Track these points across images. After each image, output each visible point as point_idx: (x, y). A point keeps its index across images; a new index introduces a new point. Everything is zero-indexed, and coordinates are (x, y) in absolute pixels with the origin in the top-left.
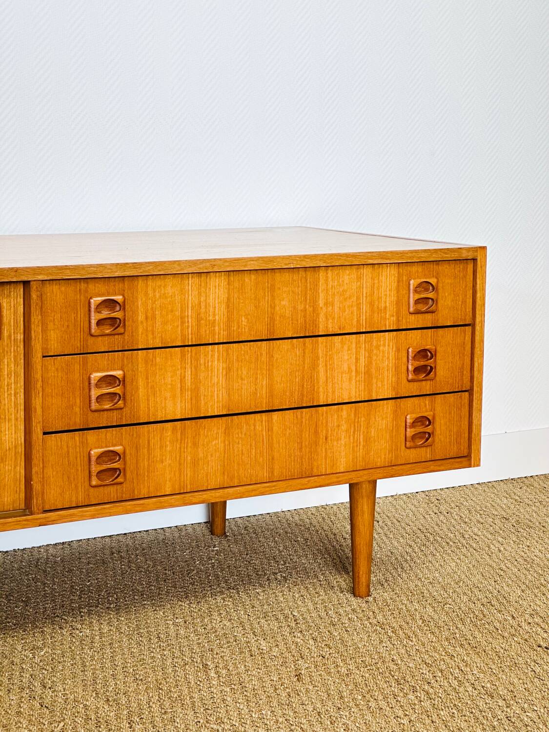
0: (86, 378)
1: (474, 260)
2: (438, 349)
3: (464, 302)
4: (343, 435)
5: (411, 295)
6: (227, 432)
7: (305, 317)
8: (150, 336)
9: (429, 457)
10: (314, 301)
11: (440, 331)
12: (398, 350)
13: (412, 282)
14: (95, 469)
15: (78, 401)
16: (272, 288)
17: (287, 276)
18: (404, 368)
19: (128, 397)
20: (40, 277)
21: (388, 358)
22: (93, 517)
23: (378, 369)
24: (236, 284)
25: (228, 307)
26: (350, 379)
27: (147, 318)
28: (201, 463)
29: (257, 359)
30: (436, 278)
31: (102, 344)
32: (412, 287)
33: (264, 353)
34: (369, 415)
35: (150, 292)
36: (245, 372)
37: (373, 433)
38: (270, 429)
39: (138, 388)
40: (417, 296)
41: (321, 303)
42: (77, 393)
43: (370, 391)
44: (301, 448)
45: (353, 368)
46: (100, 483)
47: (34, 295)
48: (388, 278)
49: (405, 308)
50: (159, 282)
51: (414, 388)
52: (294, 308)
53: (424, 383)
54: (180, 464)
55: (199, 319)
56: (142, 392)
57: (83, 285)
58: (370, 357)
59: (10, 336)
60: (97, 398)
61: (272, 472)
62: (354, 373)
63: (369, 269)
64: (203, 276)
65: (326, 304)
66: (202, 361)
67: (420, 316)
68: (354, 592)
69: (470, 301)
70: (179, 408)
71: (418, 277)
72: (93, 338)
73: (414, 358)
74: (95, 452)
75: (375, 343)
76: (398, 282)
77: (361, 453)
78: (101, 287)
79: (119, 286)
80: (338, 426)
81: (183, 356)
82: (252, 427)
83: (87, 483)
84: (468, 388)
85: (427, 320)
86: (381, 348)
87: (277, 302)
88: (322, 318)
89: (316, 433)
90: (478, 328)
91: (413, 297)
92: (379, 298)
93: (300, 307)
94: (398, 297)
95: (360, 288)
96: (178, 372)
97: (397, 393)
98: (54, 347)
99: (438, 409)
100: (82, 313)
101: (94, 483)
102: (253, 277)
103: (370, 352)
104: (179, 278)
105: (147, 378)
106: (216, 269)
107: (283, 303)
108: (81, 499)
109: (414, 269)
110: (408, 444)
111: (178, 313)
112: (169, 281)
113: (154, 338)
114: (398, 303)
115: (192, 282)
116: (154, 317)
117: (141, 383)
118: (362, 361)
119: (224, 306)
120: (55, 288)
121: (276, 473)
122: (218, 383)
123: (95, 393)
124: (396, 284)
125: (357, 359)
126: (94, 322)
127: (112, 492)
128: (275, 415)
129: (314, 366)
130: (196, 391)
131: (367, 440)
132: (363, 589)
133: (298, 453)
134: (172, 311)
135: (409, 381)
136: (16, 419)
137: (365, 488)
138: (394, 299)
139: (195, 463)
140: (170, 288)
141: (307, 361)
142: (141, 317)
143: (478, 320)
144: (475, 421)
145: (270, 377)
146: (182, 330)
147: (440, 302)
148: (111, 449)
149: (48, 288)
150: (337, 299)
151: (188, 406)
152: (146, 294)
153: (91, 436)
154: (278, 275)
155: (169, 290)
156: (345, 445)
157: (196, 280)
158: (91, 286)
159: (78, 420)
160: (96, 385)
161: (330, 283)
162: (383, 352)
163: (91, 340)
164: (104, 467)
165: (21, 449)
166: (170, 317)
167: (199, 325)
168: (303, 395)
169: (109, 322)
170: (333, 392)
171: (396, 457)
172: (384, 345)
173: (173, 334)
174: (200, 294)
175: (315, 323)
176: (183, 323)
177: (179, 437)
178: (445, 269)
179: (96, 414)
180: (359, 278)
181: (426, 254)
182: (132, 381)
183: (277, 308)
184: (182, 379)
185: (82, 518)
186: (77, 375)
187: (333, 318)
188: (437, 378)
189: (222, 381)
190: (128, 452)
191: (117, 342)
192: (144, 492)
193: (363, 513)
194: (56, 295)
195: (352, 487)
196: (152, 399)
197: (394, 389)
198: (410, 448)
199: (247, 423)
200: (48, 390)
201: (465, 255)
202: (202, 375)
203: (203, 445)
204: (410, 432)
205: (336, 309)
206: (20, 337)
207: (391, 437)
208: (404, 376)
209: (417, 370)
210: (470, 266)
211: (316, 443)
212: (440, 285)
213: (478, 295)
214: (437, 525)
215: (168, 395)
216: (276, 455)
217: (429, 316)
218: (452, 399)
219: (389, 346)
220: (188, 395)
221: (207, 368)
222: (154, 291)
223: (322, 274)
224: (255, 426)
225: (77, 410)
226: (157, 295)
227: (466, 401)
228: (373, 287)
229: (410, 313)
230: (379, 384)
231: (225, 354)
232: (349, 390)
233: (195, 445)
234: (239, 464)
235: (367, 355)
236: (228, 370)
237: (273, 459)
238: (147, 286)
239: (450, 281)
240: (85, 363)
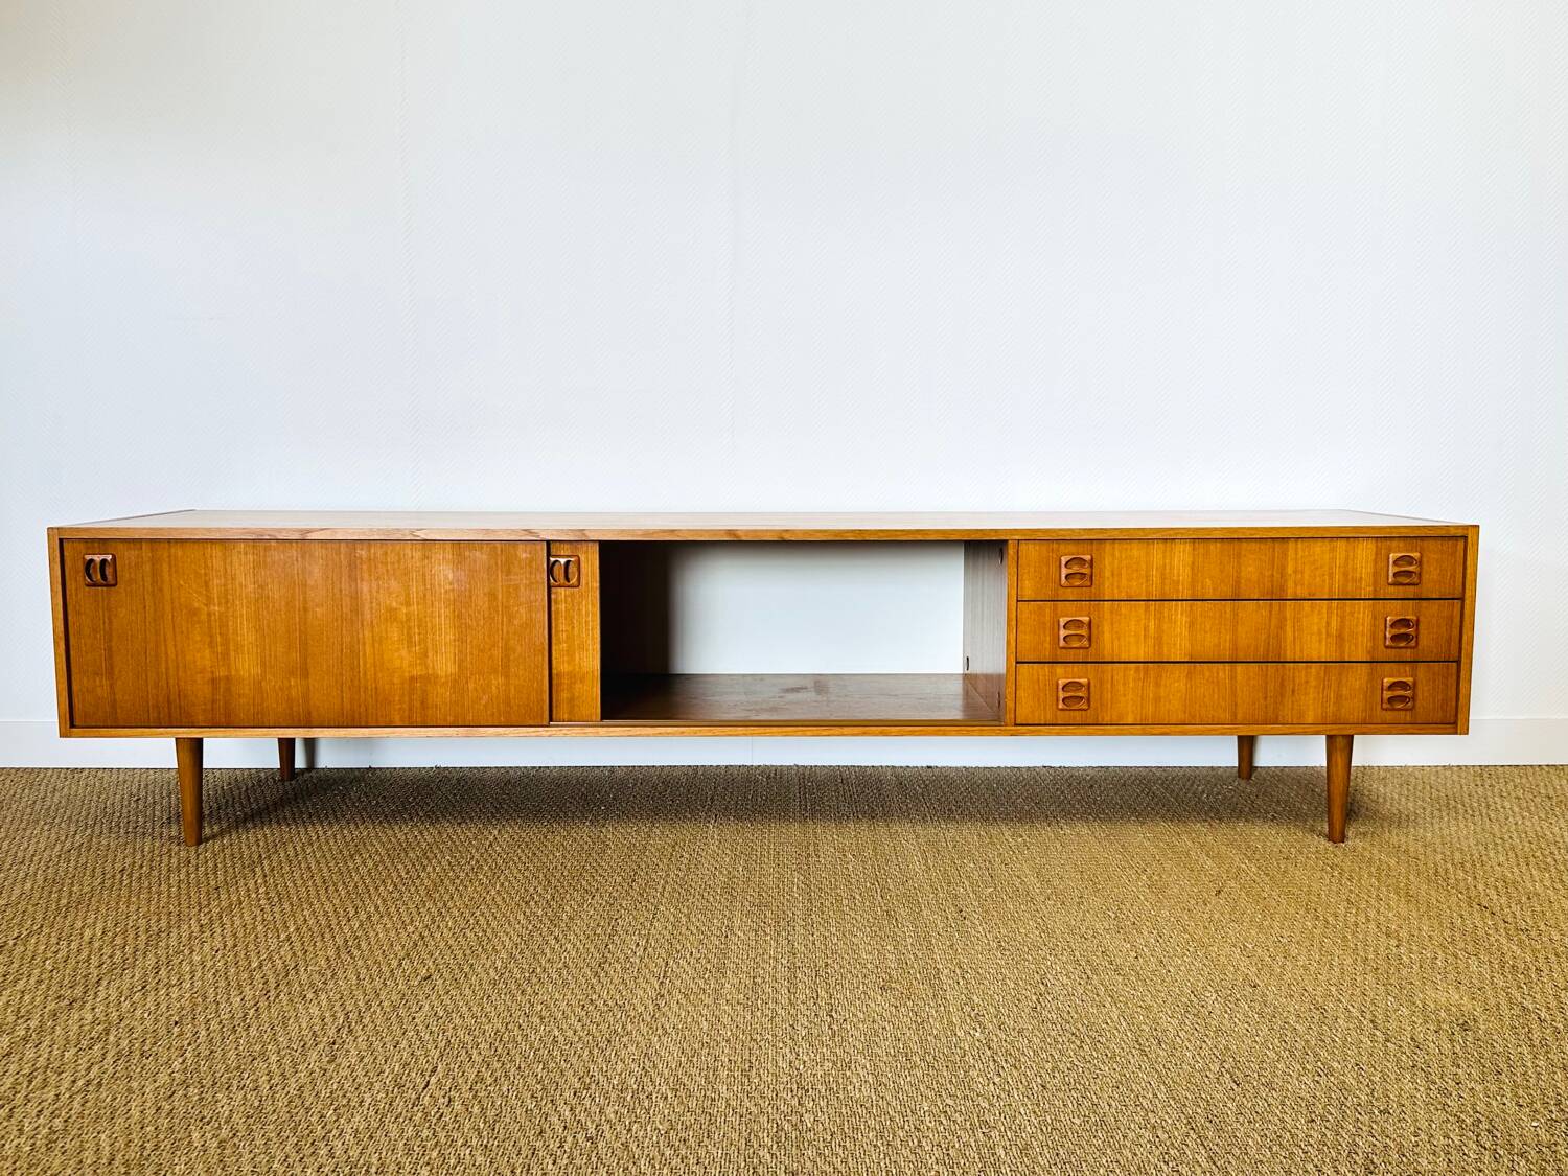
0: (1055, 621)
1: (1465, 538)
2: (1421, 618)
3: (1453, 576)
4: (1311, 690)
5: (1391, 567)
6: (1189, 676)
7: (1272, 581)
8: (1116, 590)
9: (1408, 719)
10: (1283, 568)
11: (1424, 603)
12: (1375, 618)
13: (1391, 555)
14: (1062, 695)
15: (1048, 638)
16: (1239, 556)
17: (1254, 545)
18: (1381, 635)
19: (1093, 639)
20: (1017, 538)
21: (1363, 625)
22: (1058, 734)
23: (1351, 634)
24: (1201, 550)
25: (1193, 569)
26: (1320, 641)
27: (1113, 575)
28: (1163, 701)
29: (1221, 616)
30: (1420, 552)
31: (1070, 594)
32: (1391, 562)
33: (1228, 611)
34: (1340, 674)
35: (1116, 552)
36: (1208, 627)
37: (1345, 691)
38: (1233, 678)
39: (1103, 633)
40: (1397, 569)
41: (1290, 570)
42: (1048, 632)
43: (1343, 653)
44: (1266, 698)
45: (1324, 631)
46: (1065, 707)
47: (1012, 552)
48: (1365, 553)
49: (1383, 578)
50: (1125, 545)
51: (1392, 654)
52: (1261, 573)
53: (1404, 650)
54: (1142, 700)
55: (1163, 578)
56: (1107, 636)
57: (1055, 545)
58: (1342, 622)
60: (1065, 638)
61: (1235, 716)
62: (1324, 636)
63: (1344, 542)
64: (1168, 543)
65: (1295, 572)
66: (1166, 614)
67: (1400, 588)
68: (1330, 838)
69: (1459, 576)
70: (1142, 652)
71: (1399, 551)
72: (1063, 589)
73: (1392, 626)
74: (1062, 682)
75: (1348, 610)
76: (1376, 554)
77: (1331, 709)
78: (1071, 548)
79: (1087, 546)
80: (1307, 682)
81: (1147, 608)
82: (1215, 675)
83: (1054, 706)
84: (1456, 659)
85: (1410, 591)
86: (1356, 615)
87: (1243, 568)
88: (1290, 584)
89: (1282, 685)
90: (1467, 602)
91: (1392, 570)
92: (1354, 569)
93: (1267, 573)
94: (1375, 569)
95: (1333, 559)
96: (1143, 622)
97: (1373, 657)
98: (1028, 593)
99: (1421, 675)
100: (1053, 568)
101: (1060, 706)
102: (1218, 545)
103: (1343, 619)
104: (1145, 544)
105: (1112, 624)
106: (1179, 537)
107: (1250, 569)
108: (1050, 719)
109: (1394, 544)
110: (1385, 706)
111: (1143, 573)
112: (1135, 545)
113: (1120, 592)
114: (1375, 574)
115: (1157, 548)
116: (1120, 575)
117: (1106, 628)
118: (1334, 624)
119: (1188, 570)
120: (1031, 545)
121: (1239, 717)
122: (1181, 633)
123: (1063, 633)
124: (1373, 557)
125: (1328, 623)
126: (1063, 576)
127: (1077, 716)
128: (1239, 667)
129: (1281, 627)
130: (1159, 639)
131: (1339, 697)
132: (1337, 835)
133: (1262, 701)
134: (1137, 570)
135: (1387, 647)
137: (1340, 742)
138: (1370, 570)
139: (1157, 699)
140: (1136, 550)
141: (1274, 622)
142: (1107, 574)
143: (1468, 593)
144: (1463, 691)
145: (1235, 631)
146: (1147, 587)
147: (1425, 577)
148: (1077, 680)
149: (1023, 546)
150: (1306, 567)
151: (1151, 651)
152: (1113, 555)
153: (1059, 669)
154: (1244, 544)
155: (1135, 552)
156: (1314, 699)
157: (1161, 545)
158: (1062, 546)
159: (1047, 654)
160: (1064, 627)
161: (1300, 553)
162: (1358, 618)
163: (1061, 590)
164: (1070, 694)
166: (1135, 575)
167: (1163, 583)
168: (1268, 651)
169: (1078, 576)
170: (1302, 651)
171: (1371, 717)
172: (1359, 612)
173: (1138, 588)
174: (1164, 557)
175: (1282, 588)
176: (1147, 581)
177: (1142, 677)
178: (1431, 544)
179: (1064, 651)
180: (1333, 550)
181: (1406, 531)
182: (1098, 627)
183: (1243, 574)
184: (1146, 629)
185: (1049, 734)
186: (1047, 617)
187: (1303, 585)
188: (1420, 647)
189: (1185, 632)
190: (1092, 684)
191: (1085, 593)
192: (1107, 719)
193: (1337, 766)
194: (1031, 552)
195: (1330, 739)
196: (1116, 642)
197: (1369, 652)
198: (1387, 709)
199: (1210, 671)
200: (1021, 628)
201: (1453, 532)
202: (1165, 627)
203: (1165, 685)
204: (1387, 695)
205: (1306, 576)
207: (1366, 697)
208: (1381, 642)
209: (1394, 638)
210: (1461, 544)
211: (1282, 695)
212: (1425, 560)
213: (1469, 571)
215: (1132, 639)
216: (1239, 701)
217: (1412, 588)
218: (1437, 668)
219: (1364, 613)
220: (1151, 642)
221: (1170, 620)
222: (1121, 553)
223: (1291, 544)
224: (1218, 674)
225: (1047, 645)
226: (1123, 557)
227: (1454, 671)
228: (1347, 559)
229: (1389, 584)
230: (1353, 648)
231: (1189, 609)
232: (1318, 649)
233: (1157, 685)
234: (1200, 706)
235: (1339, 620)
236: (1191, 624)
237: (1236, 704)
238: (1114, 548)
239: (1436, 556)
240: (1055, 609)
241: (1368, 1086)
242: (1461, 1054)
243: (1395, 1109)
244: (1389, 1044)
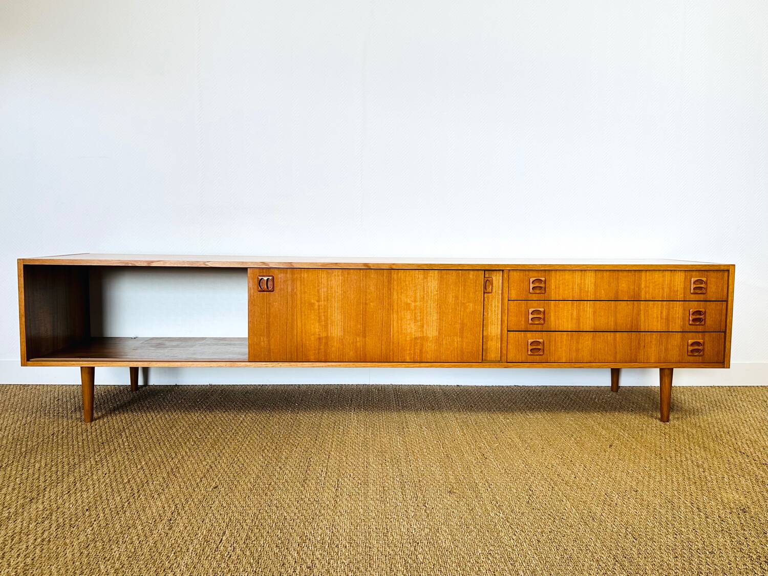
0: (527, 310)
1: (728, 271)
2: (707, 311)
3: (722, 290)
4: (653, 346)
5: (692, 285)
6: (593, 338)
7: (634, 292)
8: (557, 295)
9: (701, 361)
10: (640, 285)
11: (708, 303)
12: (684, 310)
13: (692, 279)
14: (530, 348)
15: (523, 319)
16: (618, 279)
17: (625, 273)
18: (688, 318)
19: (546, 319)
20: (508, 269)
21: (679, 313)
22: (528, 367)
23: (673, 318)
24: (599, 276)
25: (595, 285)
26: (658, 322)
27: (556, 288)
28: (580, 351)
29: (609, 309)
30: (706, 278)
31: (535, 297)
32: (692, 282)
33: (612, 306)
34: (667, 338)
35: (558, 278)
36: (603, 314)
37: (670, 347)
38: (615, 340)
39: (550, 316)
40: (695, 286)
41: (643, 286)
42: (523, 316)
43: (668, 327)
44: (631, 350)
45: (659, 316)
46: (532, 354)
47: (505, 276)
48: (679, 278)
49: (688, 291)
50: (562, 273)
51: (693, 328)
52: (629, 287)
53: (698, 326)
54: (570, 350)
55: (581, 290)
56: (552, 318)
57: (527, 273)
58: (668, 312)
59: (496, 291)
60: (532, 319)
61: (616, 358)
62: (659, 319)
63: (669, 272)
64: (583, 272)
65: (645, 287)
66: (582, 308)
67: (697, 295)
68: (662, 420)
69: (725, 290)
70: (570, 327)
71: (696, 277)
72: (531, 295)
73: (693, 314)
74: (530, 341)
75: (671, 306)
77: (662, 356)
78: (535, 274)
79: (543, 273)
80: (651, 342)
81: (573, 304)
82: (606, 338)
83: (526, 354)
84: (724, 331)
85: (702, 297)
86: (675, 308)
87: (620, 285)
88: (643, 293)
89: (639, 343)
90: (729, 302)
91: (693, 287)
92: (674, 286)
93: (632, 287)
94: (685, 286)
95: (664, 281)
96: (570, 312)
97: (683, 330)
98: (513, 296)
99: (707, 339)
100: (527, 283)
101: (529, 353)
102: (608, 273)
103: (669, 310)
104: (571, 272)
105: (555, 312)
106: (589, 269)
107: (623, 285)
108: (524, 359)
109: (694, 273)
110: (689, 354)
111: (571, 287)
112: (567, 273)
113: (559, 296)
114: (685, 288)
115: (578, 274)
116: (559, 288)
117: (552, 314)
118: (664, 313)
119: (593, 285)
120: (515, 273)
121: (618, 359)
122: (589, 317)
123: (531, 316)
124: (684, 280)
125: (661, 313)
126: (531, 288)
127: (537, 358)
128: (618, 334)
129: (638, 314)
130: (578, 319)
131: (666, 349)
132: (665, 419)
133: (629, 351)
134: (568, 285)
135: (690, 325)
136: (497, 324)
137: (667, 372)
138: (682, 286)
139: (577, 350)
140: (567, 276)
141: (635, 311)
142: (553, 287)
143: (730, 298)
144: (727, 347)
145: (616, 316)
146: (572, 293)
147: (708, 290)
148: (537, 340)
149: (511, 273)
150: (651, 284)
151: (574, 326)
152: (556, 278)
153: (529, 335)
154: (620, 273)
155: (567, 277)
156: (654, 350)
157: (580, 273)
158: (531, 273)
159: (523, 327)
160: (531, 313)
161: (648, 278)
162: (676, 310)
163: (530, 295)
164: (534, 347)
165: (499, 337)
166: (567, 288)
167: (580, 292)
168: (632, 326)
169: (538, 288)
170: (648, 326)
171: (682, 359)
172: (677, 307)
173: (568, 295)
174: (581, 279)
175: (639, 295)
176: (573, 291)
177: (570, 339)
178: (712, 274)
179: (531, 325)
180: (664, 276)
181: (700, 267)
182: (548, 314)
183: (620, 288)
184: (572, 314)
185: (523, 367)
186: (523, 309)
187: (649, 294)
188: (706, 325)
189: (591, 316)
190: (545, 342)
191: (542, 297)
192: (553, 360)
193: (665, 384)
194: (514, 275)
195: (661, 370)
196: (557, 322)
197: (681, 327)
198: (690, 356)
199: (603, 336)
200: (510, 314)
201: (722, 268)
202: (582, 314)
203: (581, 343)
204: (690, 348)
205: (651, 290)
206: (500, 292)
207: (680, 350)
208: (687, 322)
209: (694, 320)
210: (726, 274)
211: (639, 348)
212: (709, 281)
213: (730, 287)
214: (726, 400)
215: (565, 320)
216: (618, 351)
217: (702, 296)
218: (714, 335)
219: (679, 307)
220: (574, 321)
221: (584, 310)
222: (560, 277)
223: (643, 273)
225: (523, 323)
226: (561, 279)
227: (723, 337)
228: (671, 281)
229: (691, 294)
230: (673, 325)
231: (593, 305)
232: (657, 326)
233: (578, 342)
234: (599, 353)
235: (667, 311)
236: (594, 312)
237: (616, 352)
238: (556, 274)
239: (714, 280)
240: (527, 304)
241: (701, 539)
242: (744, 524)
243: (716, 552)
244: (708, 519)
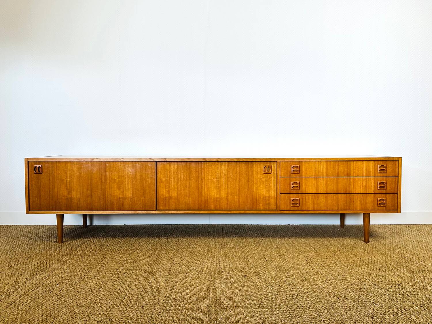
0: (290, 182)
1: (398, 160)
2: (387, 182)
3: (395, 171)
4: (359, 201)
6: (326, 197)
7: (347, 172)
8: (306, 174)
9: (385, 209)
10: (350, 169)
11: (388, 178)
12: (375, 182)
13: (379, 165)
14: (292, 202)
15: (288, 187)
16: (338, 165)
17: (342, 163)
18: (377, 187)
19: (300, 187)
20: (280, 160)
21: (372, 184)
22: (291, 213)
23: (369, 186)
24: (328, 164)
26: (361, 188)
27: (305, 170)
29: (334, 181)
30: (386, 164)
31: (294, 175)
32: (379, 167)
33: (336, 180)
34: (366, 197)
35: (306, 164)
36: (331, 184)
37: (367, 201)
38: (338, 198)
39: (303, 186)
40: (380, 169)
41: (352, 169)
42: (288, 185)
43: (366, 191)
44: (346, 203)
45: (361, 185)
46: (293, 206)
47: (278, 164)
48: (372, 165)
50: (308, 162)
51: (380, 192)
52: (344, 170)
53: (383, 190)
54: (314, 204)
55: (318, 171)
56: (304, 186)
57: (290, 162)
58: (366, 183)
59: (273, 173)
60: (293, 187)
62: (362, 187)
63: (366, 162)
64: (320, 162)
65: (353, 170)
66: (319, 181)
67: (381, 174)
68: (365, 241)
69: (397, 171)
70: (313, 191)
71: (381, 164)
73: (380, 184)
74: (292, 199)
75: (367, 180)
76: (375, 165)
77: (364, 206)
78: (294, 163)
79: (298, 163)
80: (357, 199)
81: (314, 179)
83: (290, 206)
84: (397, 193)
87: (339, 169)
88: (352, 172)
89: (351, 200)
90: (399, 178)
91: (379, 169)
92: (369, 169)
93: (346, 170)
94: (375, 169)
95: (363, 166)
96: (313, 183)
97: (375, 192)
98: (283, 175)
99: (388, 197)
100: (289, 168)
102: (333, 162)
104: (313, 162)
105: (305, 183)
106: (322, 160)
107: (341, 169)
108: (289, 209)
109: (379, 162)
112: (311, 162)
114: (375, 170)
116: (307, 170)
118: (364, 184)
119: (325, 169)
120: (283, 163)
121: (340, 208)
122: (324, 186)
125: (362, 183)
126: (292, 171)
127: (296, 208)
128: (339, 195)
129: (350, 184)
130: (318, 187)
131: (366, 203)
132: (367, 241)
134: (312, 169)
135: (378, 190)
136: (275, 190)
137: (367, 216)
138: (373, 169)
139: (318, 204)
140: (311, 164)
141: (348, 183)
142: (304, 170)
143: (399, 175)
144: (399, 201)
145: (338, 186)
147: (388, 171)
148: (296, 198)
149: (281, 163)
150: (356, 168)
151: (316, 191)
152: (305, 165)
153: (291, 195)
154: (339, 162)
156: (359, 204)
157: (318, 163)
158: (292, 163)
159: (288, 192)
160: (292, 184)
161: (355, 165)
162: (370, 182)
163: (291, 174)
164: (294, 202)
165: (276, 197)
167: (318, 173)
168: (347, 191)
169: (296, 171)
170: (356, 191)
171: (375, 208)
172: (371, 180)
173: (312, 174)
174: (319, 166)
175: (350, 174)
176: (314, 172)
177: (313, 197)
178: (389, 162)
179: (293, 191)
180: (363, 164)
181: (382, 159)
182: (301, 184)
183: (339, 170)
184: (314, 185)
186: (288, 182)
187: (355, 173)
188: (387, 190)
189: (325, 186)
190: (300, 199)
191: (298, 175)
192: (304, 209)
193: (366, 222)
194: (283, 164)
195: (364, 214)
196: (306, 188)
198: (379, 206)
199: (331, 196)
200: (281, 184)
201: (395, 159)
203: (320, 200)
204: (379, 202)
205: (356, 171)
206: (276, 173)
207: (373, 203)
208: (377, 188)
209: (380, 187)
210: (397, 162)
211: (351, 203)
212: (388, 166)
213: (399, 169)
215: (311, 188)
216: (340, 204)
217: (384, 174)
218: (392, 195)
220: (316, 188)
221: (320, 183)
222: (307, 164)
223: (352, 162)
224: (333, 197)
225: (288, 189)
226: (308, 166)
227: (396, 196)
228: (367, 166)
229: (378, 173)
230: (369, 190)
231: (325, 180)
232: (360, 190)
233: (318, 200)
234: (329, 205)
236: (326, 183)
239: (391, 166)
240: (290, 179)
